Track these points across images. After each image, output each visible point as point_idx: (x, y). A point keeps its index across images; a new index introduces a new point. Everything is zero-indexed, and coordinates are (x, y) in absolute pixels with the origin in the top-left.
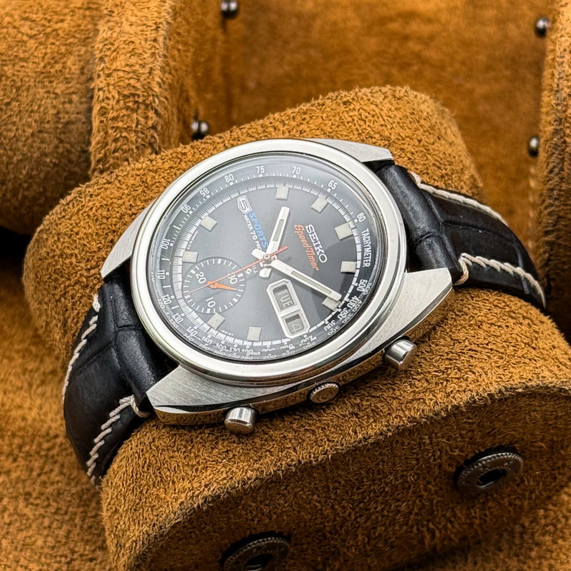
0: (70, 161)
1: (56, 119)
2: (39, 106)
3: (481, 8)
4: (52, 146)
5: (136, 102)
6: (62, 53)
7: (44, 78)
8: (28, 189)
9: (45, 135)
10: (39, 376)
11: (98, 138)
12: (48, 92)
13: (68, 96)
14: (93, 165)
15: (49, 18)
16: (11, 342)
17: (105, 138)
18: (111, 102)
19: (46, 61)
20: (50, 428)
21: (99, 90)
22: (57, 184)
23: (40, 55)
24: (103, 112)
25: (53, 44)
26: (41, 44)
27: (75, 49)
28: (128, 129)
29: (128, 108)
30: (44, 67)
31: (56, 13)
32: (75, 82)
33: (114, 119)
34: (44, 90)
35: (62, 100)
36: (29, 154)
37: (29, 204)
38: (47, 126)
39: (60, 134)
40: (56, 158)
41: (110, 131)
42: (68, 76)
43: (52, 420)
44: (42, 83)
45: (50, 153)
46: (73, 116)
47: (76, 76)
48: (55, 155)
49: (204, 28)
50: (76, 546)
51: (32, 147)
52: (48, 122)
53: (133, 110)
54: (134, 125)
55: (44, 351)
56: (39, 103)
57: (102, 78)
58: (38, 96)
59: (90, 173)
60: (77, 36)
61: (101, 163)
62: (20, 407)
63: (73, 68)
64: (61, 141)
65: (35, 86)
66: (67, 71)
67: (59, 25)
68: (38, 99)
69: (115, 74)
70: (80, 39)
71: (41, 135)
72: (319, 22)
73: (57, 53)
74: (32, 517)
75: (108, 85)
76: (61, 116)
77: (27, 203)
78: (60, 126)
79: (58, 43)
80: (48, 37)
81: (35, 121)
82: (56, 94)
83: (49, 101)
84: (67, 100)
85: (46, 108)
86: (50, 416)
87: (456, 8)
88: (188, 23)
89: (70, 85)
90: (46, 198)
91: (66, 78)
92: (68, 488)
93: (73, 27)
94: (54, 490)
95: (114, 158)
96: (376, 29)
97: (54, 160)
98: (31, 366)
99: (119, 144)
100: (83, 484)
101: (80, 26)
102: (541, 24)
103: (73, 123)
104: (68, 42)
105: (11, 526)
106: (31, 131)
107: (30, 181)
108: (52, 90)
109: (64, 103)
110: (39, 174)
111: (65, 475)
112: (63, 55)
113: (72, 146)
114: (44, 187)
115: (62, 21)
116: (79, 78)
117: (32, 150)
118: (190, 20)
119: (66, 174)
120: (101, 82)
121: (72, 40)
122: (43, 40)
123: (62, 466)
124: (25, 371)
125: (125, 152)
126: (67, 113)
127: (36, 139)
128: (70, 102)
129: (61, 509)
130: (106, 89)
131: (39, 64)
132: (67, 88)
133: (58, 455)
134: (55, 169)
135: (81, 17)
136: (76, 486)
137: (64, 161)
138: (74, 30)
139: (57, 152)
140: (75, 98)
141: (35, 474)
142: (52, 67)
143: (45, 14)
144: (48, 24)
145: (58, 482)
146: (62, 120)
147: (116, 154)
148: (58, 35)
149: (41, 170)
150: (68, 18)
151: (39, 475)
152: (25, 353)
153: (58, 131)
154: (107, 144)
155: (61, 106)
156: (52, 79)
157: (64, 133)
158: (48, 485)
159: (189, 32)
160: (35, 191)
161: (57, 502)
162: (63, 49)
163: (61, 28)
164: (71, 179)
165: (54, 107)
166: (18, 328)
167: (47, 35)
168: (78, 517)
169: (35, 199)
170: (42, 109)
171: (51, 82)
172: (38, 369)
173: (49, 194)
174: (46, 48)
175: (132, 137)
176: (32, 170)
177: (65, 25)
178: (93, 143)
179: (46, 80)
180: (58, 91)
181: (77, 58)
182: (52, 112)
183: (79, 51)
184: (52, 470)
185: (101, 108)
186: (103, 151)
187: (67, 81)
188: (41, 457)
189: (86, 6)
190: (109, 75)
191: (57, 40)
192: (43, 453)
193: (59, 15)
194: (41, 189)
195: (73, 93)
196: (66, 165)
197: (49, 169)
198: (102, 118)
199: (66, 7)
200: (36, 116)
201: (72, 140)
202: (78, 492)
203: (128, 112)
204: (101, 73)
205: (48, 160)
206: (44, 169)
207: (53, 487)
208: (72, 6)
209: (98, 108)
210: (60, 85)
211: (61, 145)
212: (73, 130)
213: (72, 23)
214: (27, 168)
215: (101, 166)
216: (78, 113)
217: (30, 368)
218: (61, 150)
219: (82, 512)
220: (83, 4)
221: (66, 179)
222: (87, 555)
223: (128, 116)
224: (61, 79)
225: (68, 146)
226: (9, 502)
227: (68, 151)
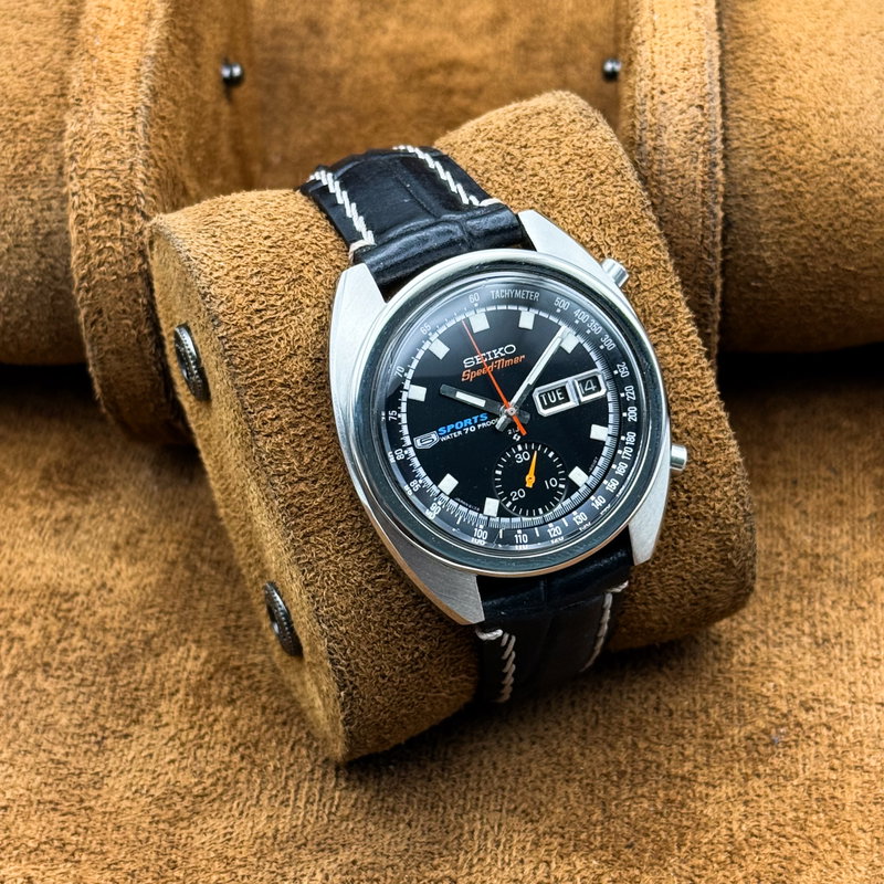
0: (56, 278)
1: (34, 231)
2: (14, 216)
3: (534, 50)
4: (32, 262)
5: (119, 205)
6: (34, 152)
7: (16, 182)
8: (9, 313)
9: (24, 250)
10: (51, 524)
11: (78, 252)
12: (22, 199)
13: (47, 202)
14: (77, 284)
15: (16, 110)
16: (16, 488)
17: (86, 251)
18: (88, 208)
19: (17, 162)
20: (69, 585)
21: (74, 194)
22: (43, 305)
23: (9, 155)
24: (81, 220)
25: (23, 141)
26: (9, 141)
27: (50, 145)
28: (112, 238)
29: (109, 213)
30: (15, 169)
31: (24, 103)
32: (52, 184)
33: (95, 227)
34: (18, 197)
35: (40, 207)
36: (7, 273)
37: (12, 331)
38: (24, 239)
39: (41, 246)
40: (40, 276)
41: (92, 242)
42: (45, 178)
43: (69, 575)
44: (15, 188)
45: (31, 271)
46: (54, 225)
47: (53, 178)
48: (37, 272)
49: (199, 104)
50: (107, 721)
51: (9, 264)
52: (26, 234)
53: (115, 215)
54: (119, 233)
55: (54, 494)
56: (12, 212)
57: (76, 180)
58: (10, 204)
59: (74, 292)
60: (52, 129)
61: (86, 280)
62: (31, 563)
63: (49, 168)
64: (43, 256)
65: (7, 192)
66: (42, 172)
67: (29, 118)
68: (12, 208)
69: (90, 174)
70: (55, 133)
71: (18, 250)
72: (348, 81)
73: (30, 151)
74: (53, 692)
75: (83, 187)
76: (40, 226)
77: (10, 331)
78: (40, 238)
79: (29, 140)
80: (16, 134)
81: (10, 234)
82: (32, 200)
83: (24, 208)
84: (45, 207)
85: (22, 218)
86: (66, 571)
87: (504, 53)
88: (175, 103)
89: (47, 189)
90: (32, 322)
91: (42, 181)
92: (93, 654)
93: (46, 119)
94: (77, 658)
95: (100, 273)
96: (415, 84)
97: (37, 279)
98: (41, 512)
99: (104, 256)
100: (111, 648)
101: (53, 117)
102: (609, 66)
103: (56, 233)
104: (42, 136)
105: (30, 705)
106: (6, 246)
107: (10, 304)
108: (26, 197)
109: (42, 210)
110: (20, 296)
111: (88, 639)
112: (37, 154)
113: (56, 260)
114: (28, 311)
115: (32, 112)
116: (57, 180)
117: (10, 268)
118: (177, 98)
119: (51, 294)
120: (75, 185)
121: (45, 135)
122: (11, 137)
123: (85, 628)
124: (34, 520)
125: (111, 264)
126: (47, 222)
127: (13, 255)
128: (50, 208)
129: (86, 679)
130: (81, 192)
131: (8, 166)
132: (45, 193)
133: (79, 616)
134: (39, 289)
135: (54, 106)
136: (103, 651)
137: (49, 278)
138: (47, 122)
139: (39, 269)
140: (55, 203)
141: (53, 640)
142: (24, 169)
143: (11, 106)
144: (15, 118)
145: (81, 648)
146: (42, 231)
147: (102, 269)
148: (29, 130)
149: (23, 291)
150: (39, 108)
151: (59, 641)
152: (33, 499)
153: (39, 244)
154: (89, 258)
155: (39, 215)
156: (26, 183)
157: (46, 246)
158: (70, 653)
159: (177, 113)
160: (17, 315)
161: (81, 672)
162: (36, 147)
163: (31, 122)
164: (58, 299)
165: (31, 216)
166: (22, 470)
167: (15, 131)
168: (107, 688)
169: (18, 325)
170: (17, 220)
171: (24, 187)
172: (49, 516)
173: (34, 318)
174: (16, 146)
175: (119, 246)
176: (12, 291)
177: (36, 117)
178: (74, 258)
179: (18, 184)
180: (34, 197)
181: (53, 156)
182: (30, 221)
183: (55, 147)
184: (73, 635)
185: (78, 216)
186: (86, 267)
187: (44, 184)
188: (60, 619)
189: (59, 93)
190: (83, 177)
191: (28, 136)
192: (60, 614)
193: (29, 105)
194: (25, 313)
195: (52, 198)
196: (52, 283)
197: (32, 289)
198: (80, 228)
199: (35, 95)
200: (11, 228)
201: (56, 253)
202: (105, 658)
203: (111, 218)
204: (74, 174)
205: (29, 279)
206: (25, 289)
207: (76, 655)
208: (43, 93)
209: (75, 216)
210: (36, 190)
211: (43, 260)
212: (55, 241)
213: (45, 115)
214: (6, 289)
215: (85, 284)
216: (59, 221)
217: (39, 516)
218: (43, 266)
219: (111, 682)
220: (55, 90)
221: (53, 299)
222: (121, 731)
223: (111, 222)
224: (37, 182)
225: (51, 261)
226: (25, 677)
227: (52, 267)
